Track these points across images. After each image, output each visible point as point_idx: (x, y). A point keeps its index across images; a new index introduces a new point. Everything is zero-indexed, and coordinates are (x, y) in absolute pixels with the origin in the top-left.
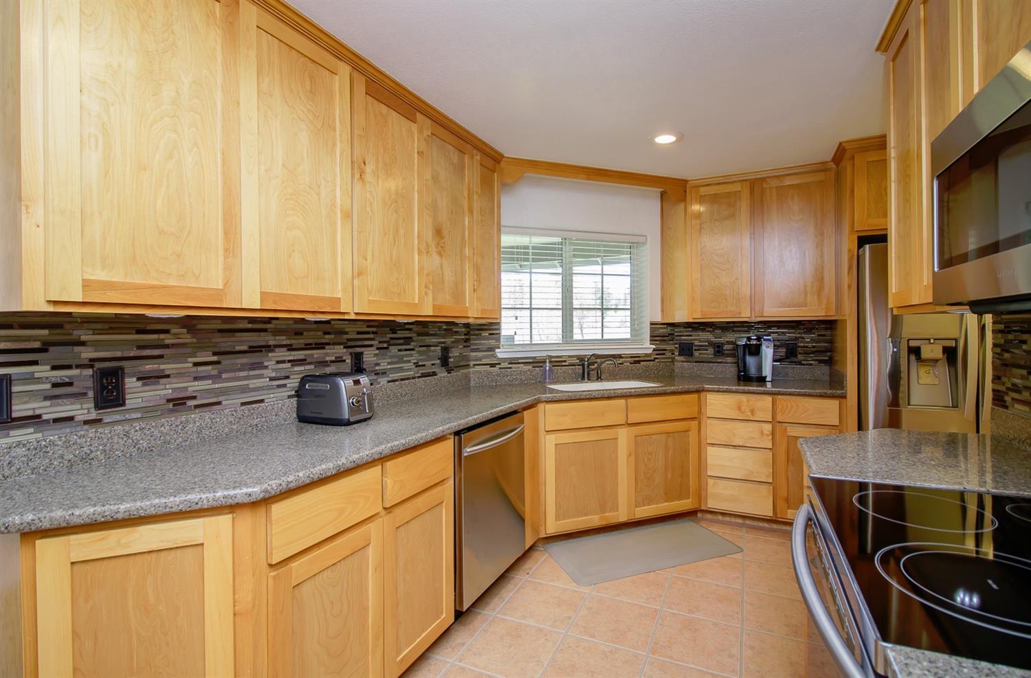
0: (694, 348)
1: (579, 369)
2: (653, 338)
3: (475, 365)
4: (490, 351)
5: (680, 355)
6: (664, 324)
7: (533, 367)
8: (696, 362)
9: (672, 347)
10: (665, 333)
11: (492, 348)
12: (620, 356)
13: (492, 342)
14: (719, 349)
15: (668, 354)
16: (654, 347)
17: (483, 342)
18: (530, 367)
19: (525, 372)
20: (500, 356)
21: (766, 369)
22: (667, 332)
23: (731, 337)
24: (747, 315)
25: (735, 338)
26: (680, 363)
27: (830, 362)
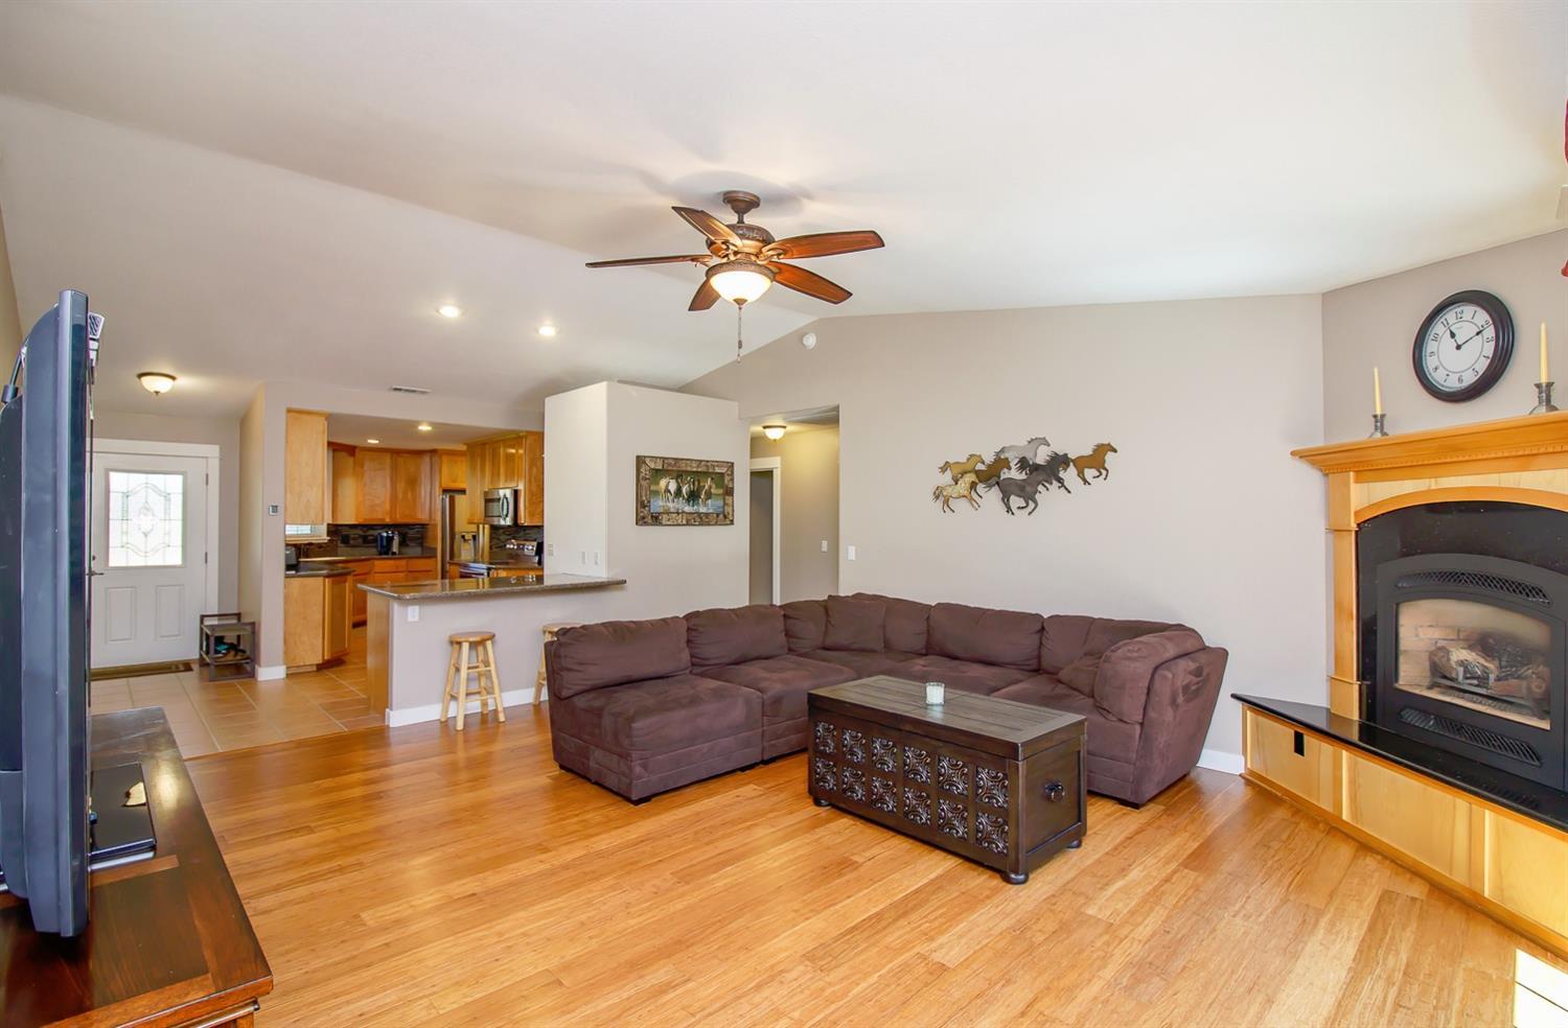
0: (351, 539)
2: (328, 535)
5: (342, 543)
6: (333, 525)
8: (351, 546)
9: (337, 538)
10: (336, 530)
12: (314, 544)
14: (365, 540)
15: (335, 542)
16: (329, 538)
21: (395, 549)
22: (334, 530)
23: (371, 532)
24: (388, 520)
25: (375, 533)
26: (342, 548)
27: (421, 544)
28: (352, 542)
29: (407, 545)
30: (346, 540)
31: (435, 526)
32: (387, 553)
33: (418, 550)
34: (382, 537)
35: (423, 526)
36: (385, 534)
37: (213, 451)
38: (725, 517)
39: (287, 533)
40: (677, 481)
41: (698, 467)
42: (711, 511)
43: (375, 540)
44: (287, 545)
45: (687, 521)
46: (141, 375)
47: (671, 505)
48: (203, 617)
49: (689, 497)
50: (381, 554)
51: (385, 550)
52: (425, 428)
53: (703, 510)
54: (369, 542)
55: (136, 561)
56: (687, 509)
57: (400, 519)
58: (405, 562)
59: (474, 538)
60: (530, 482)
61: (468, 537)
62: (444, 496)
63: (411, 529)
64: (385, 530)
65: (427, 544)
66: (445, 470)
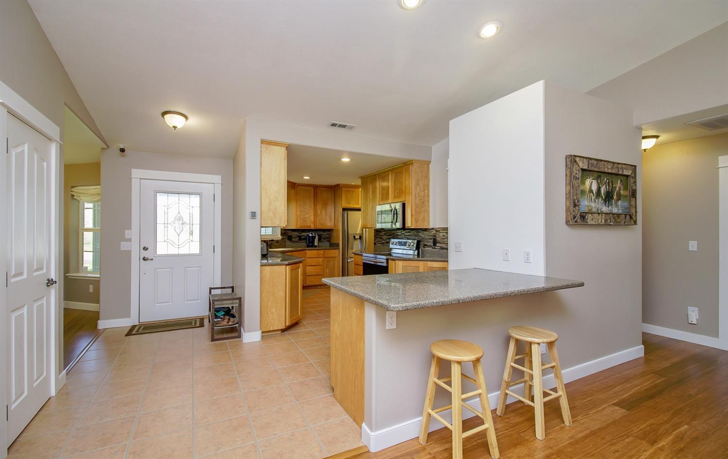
2: (281, 235)
5: (288, 240)
6: (284, 229)
8: (293, 242)
9: (286, 237)
10: (285, 232)
15: (285, 239)
16: (282, 237)
21: (316, 243)
23: (304, 234)
24: (312, 227)
25: (306, 234)
26: (288, 243)
27: (329, 241)
28: (293, 239)
29: (322, 242)
30: (290, 238)
31: (338, 231)
32: (312, 246)
33: (328, 243)
34: (309, 236)
35: (330, 230)
36: (311, 235)
37: (217, 179)
38: (631, 217)
39: (262, 234)
40: (597, 182)
41: (612, 168)
42: (620, 212)
43: (305, 239)
44: (262, 241)
45: (606, 220)
46: (164, 113)
47: (593, 205)
48: (211, 289)
49: (606, 197)
50: (308, 246)
51: (310, 244)
52: (346, 160)
53: (615, 210)
54: (302, 240)
55: (173, 251)
56: (605, 209)
57: (319, 227)
58: (322, 251)
59: (360, 238)
60: (415, 197)
61: (357, 237)
62: (344, 212)
63: (324, 232)
64: (311, 232)
65: (334, 241)
66: (343, 196)
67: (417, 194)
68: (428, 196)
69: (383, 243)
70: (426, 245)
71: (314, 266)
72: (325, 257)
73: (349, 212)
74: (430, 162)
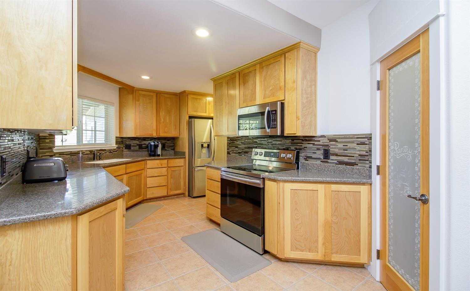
0: (131, 146)
1: (92, 156)
2: (116, 144)
3: (42, 156)
4: (50, 149)
5: (125, 149)
6: (120, 137)
7: (71, 156)
8: (132, 151)
9: (122, 146)
11: (51, 148)
12: (105, 150)
13: (51, 145)
14: (140, 147)
15: (121, 149)
16: (117, 146)
17: (46, 145)
18: (69, 156)
19: (67, 158)
20: (55, 151)
21: (159, 152)
22: (121, 141)
23: (145, 142)
24: (155, 135)
25: (147, 142)
26: (126, 152)
27: (174, 149)
28: (132, 148)
29: (166, 150)
30: (128, 147)
31: (183, 139)
32: (154, 155)
33: (172, 152)
34: (151, 145)
35: (175, 138)
36: (153, 144)
43: (147, 147)
50: (150, 155)
51: (153, 154)
54: (142, 149)
57: (162, 135)
58: (166, 161)
59: (209, 146)
60: (302, 94)
61: (205, 145)
62: (190, 120)
63: (168, 140)
64: (153, 141)
65: (178, 149)
66: (190, 104)
67: (304, 89)
68: (315, 94)
69: (239, 153)
70: (311, 158)
71: (156, 176)
72: (169, 167)
73: (195, 119)
74: (319, 49)
